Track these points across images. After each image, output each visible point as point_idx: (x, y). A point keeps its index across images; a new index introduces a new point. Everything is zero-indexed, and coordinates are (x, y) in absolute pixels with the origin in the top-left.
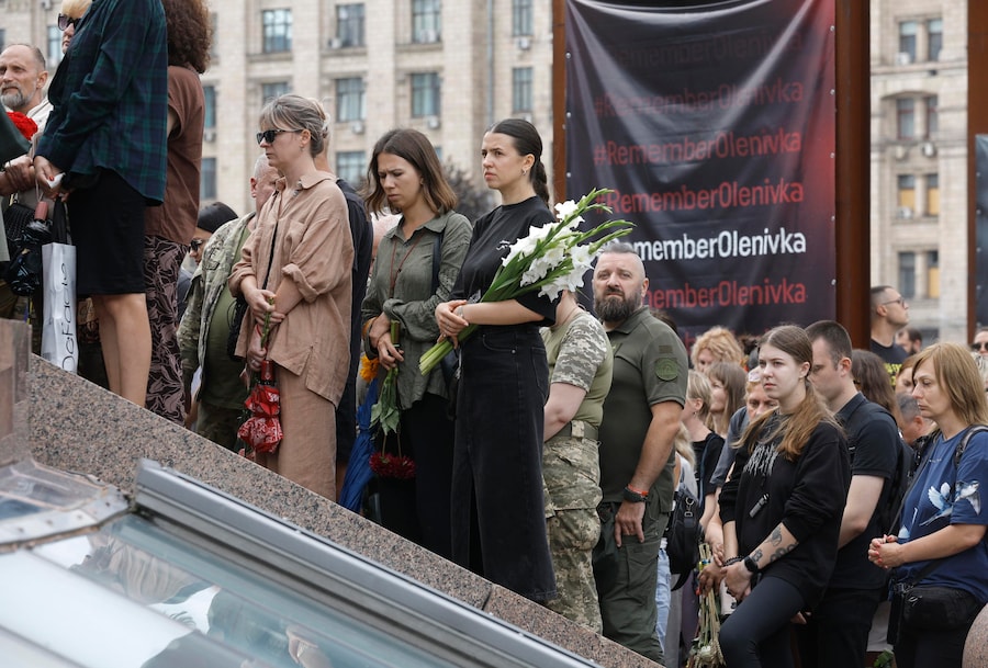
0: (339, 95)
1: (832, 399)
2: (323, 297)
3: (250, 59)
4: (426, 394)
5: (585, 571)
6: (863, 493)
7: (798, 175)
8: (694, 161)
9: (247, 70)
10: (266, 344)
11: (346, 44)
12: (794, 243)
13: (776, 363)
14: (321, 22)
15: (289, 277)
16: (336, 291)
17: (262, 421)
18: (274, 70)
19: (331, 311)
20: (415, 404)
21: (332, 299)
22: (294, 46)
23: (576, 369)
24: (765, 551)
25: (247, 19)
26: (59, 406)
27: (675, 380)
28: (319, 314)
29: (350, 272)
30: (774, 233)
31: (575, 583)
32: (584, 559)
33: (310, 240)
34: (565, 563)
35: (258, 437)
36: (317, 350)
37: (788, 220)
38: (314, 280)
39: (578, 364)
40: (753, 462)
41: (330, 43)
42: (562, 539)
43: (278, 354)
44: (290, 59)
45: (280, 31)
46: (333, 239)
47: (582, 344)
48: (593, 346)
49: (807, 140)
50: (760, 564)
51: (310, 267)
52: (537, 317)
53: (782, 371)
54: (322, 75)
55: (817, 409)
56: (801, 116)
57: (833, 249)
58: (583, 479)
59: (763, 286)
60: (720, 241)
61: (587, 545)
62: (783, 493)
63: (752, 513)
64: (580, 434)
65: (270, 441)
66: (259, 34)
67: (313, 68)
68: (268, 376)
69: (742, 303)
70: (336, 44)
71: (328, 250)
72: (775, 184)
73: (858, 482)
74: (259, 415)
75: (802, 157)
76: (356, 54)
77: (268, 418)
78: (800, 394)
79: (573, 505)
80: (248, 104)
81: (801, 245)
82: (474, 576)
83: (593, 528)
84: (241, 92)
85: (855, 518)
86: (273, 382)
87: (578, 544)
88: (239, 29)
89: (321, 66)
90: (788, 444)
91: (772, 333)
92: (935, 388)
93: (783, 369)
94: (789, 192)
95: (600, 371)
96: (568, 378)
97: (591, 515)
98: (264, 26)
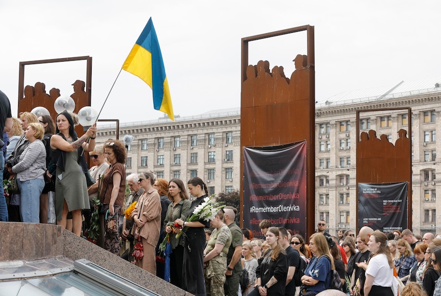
0: (226, 172)
1: (284, 246)
2: (153, 220)
3: (205, 164)
4: (179, 245)
5: (222, 289)
6: (291, 270)
7: (298, 192)
8: (273, 188)
9: (204, 166)
10: (139, 232)
11: (228, 160)
12: (297, 208)
13: (270, 236)
14: (222, 155)
15: (144, 215)
16: (156, 219)
17: (139, 251)
18: (211, 166)
19: (155, 224)
20: (176, 247)
21: (155, 221)
22: (216, 161)
23: (222, 240)
24: (269, 284)
25: (205, 154)
26: (78, 246)
27: (239, 241)
28: (152, 225)
29: (160, 214)
30: (292, 206)
31: (218, 292)
32: (221, 286)
33: (150, 206)
34: (216, 287)
35: (137, 255)
36: (150, 233)
37: (295, 203)
38: (151, 216)
39: (222, 239)
40: (264, 261)
41: (224, 160)
42: (216, 281)
43: (142, 234)
44: (215, 164)
45: (212, 157)
46: (155, 206)
47: (223, 234)
48: (226, 234)
49: (300, 183)
50: (268, 287)
51: (150, 213)
52: (204, 226)
53: (272, 238)
54: (222, 167)
55: (280, 248)
56: (299, 177)
57: (306, 210)
58: (222, 266)
59: (289, 219)
60: (279, 207)
61: (222, 283)
62: (273, 268)
63: (265, 274)
64: (222, 255)
65: (141, 256)
66: (207, 158)
67: (220, 166)
68: (140, 240)
69: (284, 223)
70: (226, 160)
71: (154, 208)
72: (292, 193)
73: (290, 268)
74: (138, 250)
75: (299, 187)
76: (231, 163)
77: (140, 250)
78: (276, 244)
79: (219, 273)
80: (204, 174)
81: (298, 209)
82: (181, 290)
83: (224, 279)
84: (203, 172)
85: (289, 277)
86: (141, 241)
87: (220, 282)
88: (203, 157)
89: (222, 165)
90: (273, 257)
91: (270, 228)
92: (314, 245)
93: (272, 237)
94: (295, 196)
95: (228, 240)
96: (219, 242)
97: (223, 276)
98: (209, 156)
